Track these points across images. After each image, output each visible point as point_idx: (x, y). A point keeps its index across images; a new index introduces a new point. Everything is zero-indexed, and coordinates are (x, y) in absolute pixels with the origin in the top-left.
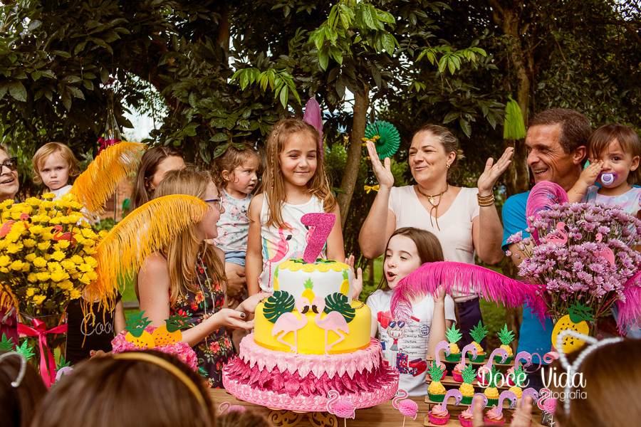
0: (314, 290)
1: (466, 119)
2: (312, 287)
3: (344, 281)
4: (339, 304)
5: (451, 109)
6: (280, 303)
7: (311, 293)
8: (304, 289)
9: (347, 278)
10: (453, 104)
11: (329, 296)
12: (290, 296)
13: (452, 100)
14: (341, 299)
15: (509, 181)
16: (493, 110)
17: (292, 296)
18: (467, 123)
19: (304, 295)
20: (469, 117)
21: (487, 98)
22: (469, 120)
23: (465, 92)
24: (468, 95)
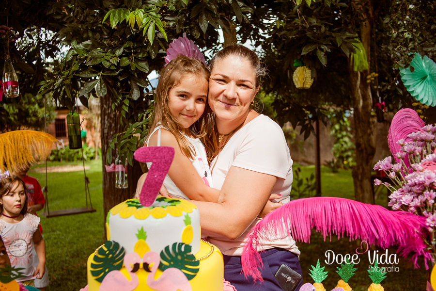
0: (148, 241)
1: (322, 50)
2: (145, 238)
3: (185, 227)
4: (179, 257)
5: (308, 42)
6: (111, 256)
7: (145, 245)
8: (136, 241)
9: (190, 223)
10: (310, 36)
11: (167, 248)
12: (121, 247)
13: (309, 34)
14: (183, 249)
15: (356, 106)
16: (346, 40)
17: (123, 249)
18: (323, 53)
19: (137, 247)
20: (325, 47)
21: (339, 31)
22: (325, 50)
23: (320, 27)
24: (323, 29)
